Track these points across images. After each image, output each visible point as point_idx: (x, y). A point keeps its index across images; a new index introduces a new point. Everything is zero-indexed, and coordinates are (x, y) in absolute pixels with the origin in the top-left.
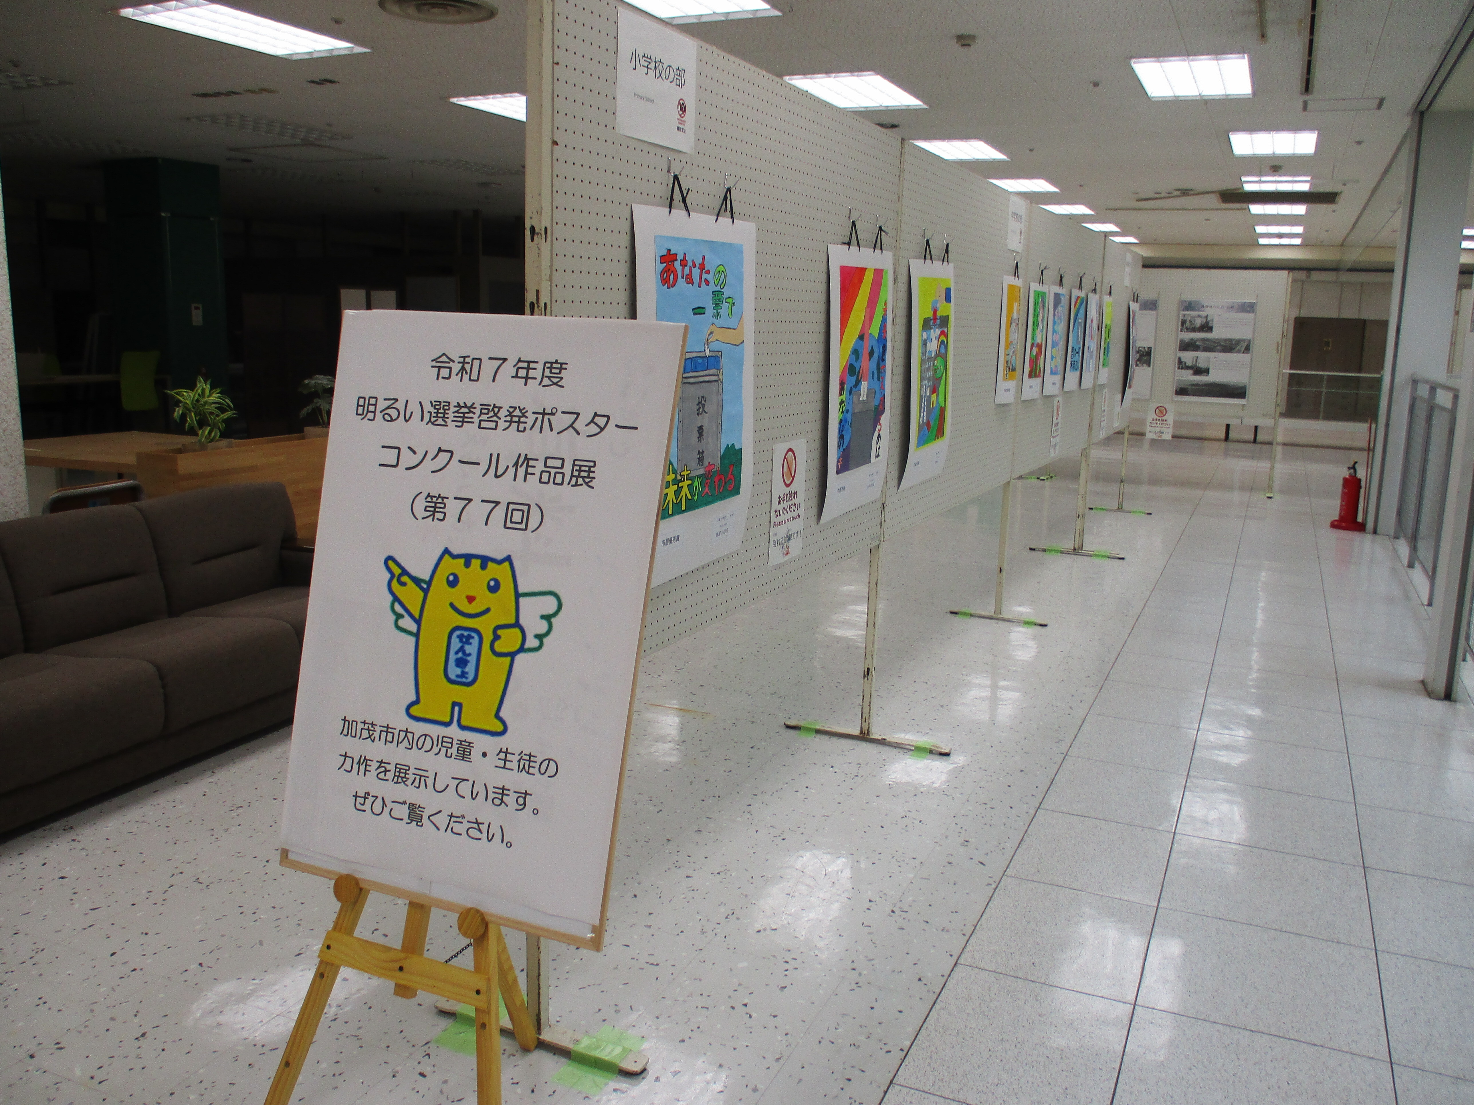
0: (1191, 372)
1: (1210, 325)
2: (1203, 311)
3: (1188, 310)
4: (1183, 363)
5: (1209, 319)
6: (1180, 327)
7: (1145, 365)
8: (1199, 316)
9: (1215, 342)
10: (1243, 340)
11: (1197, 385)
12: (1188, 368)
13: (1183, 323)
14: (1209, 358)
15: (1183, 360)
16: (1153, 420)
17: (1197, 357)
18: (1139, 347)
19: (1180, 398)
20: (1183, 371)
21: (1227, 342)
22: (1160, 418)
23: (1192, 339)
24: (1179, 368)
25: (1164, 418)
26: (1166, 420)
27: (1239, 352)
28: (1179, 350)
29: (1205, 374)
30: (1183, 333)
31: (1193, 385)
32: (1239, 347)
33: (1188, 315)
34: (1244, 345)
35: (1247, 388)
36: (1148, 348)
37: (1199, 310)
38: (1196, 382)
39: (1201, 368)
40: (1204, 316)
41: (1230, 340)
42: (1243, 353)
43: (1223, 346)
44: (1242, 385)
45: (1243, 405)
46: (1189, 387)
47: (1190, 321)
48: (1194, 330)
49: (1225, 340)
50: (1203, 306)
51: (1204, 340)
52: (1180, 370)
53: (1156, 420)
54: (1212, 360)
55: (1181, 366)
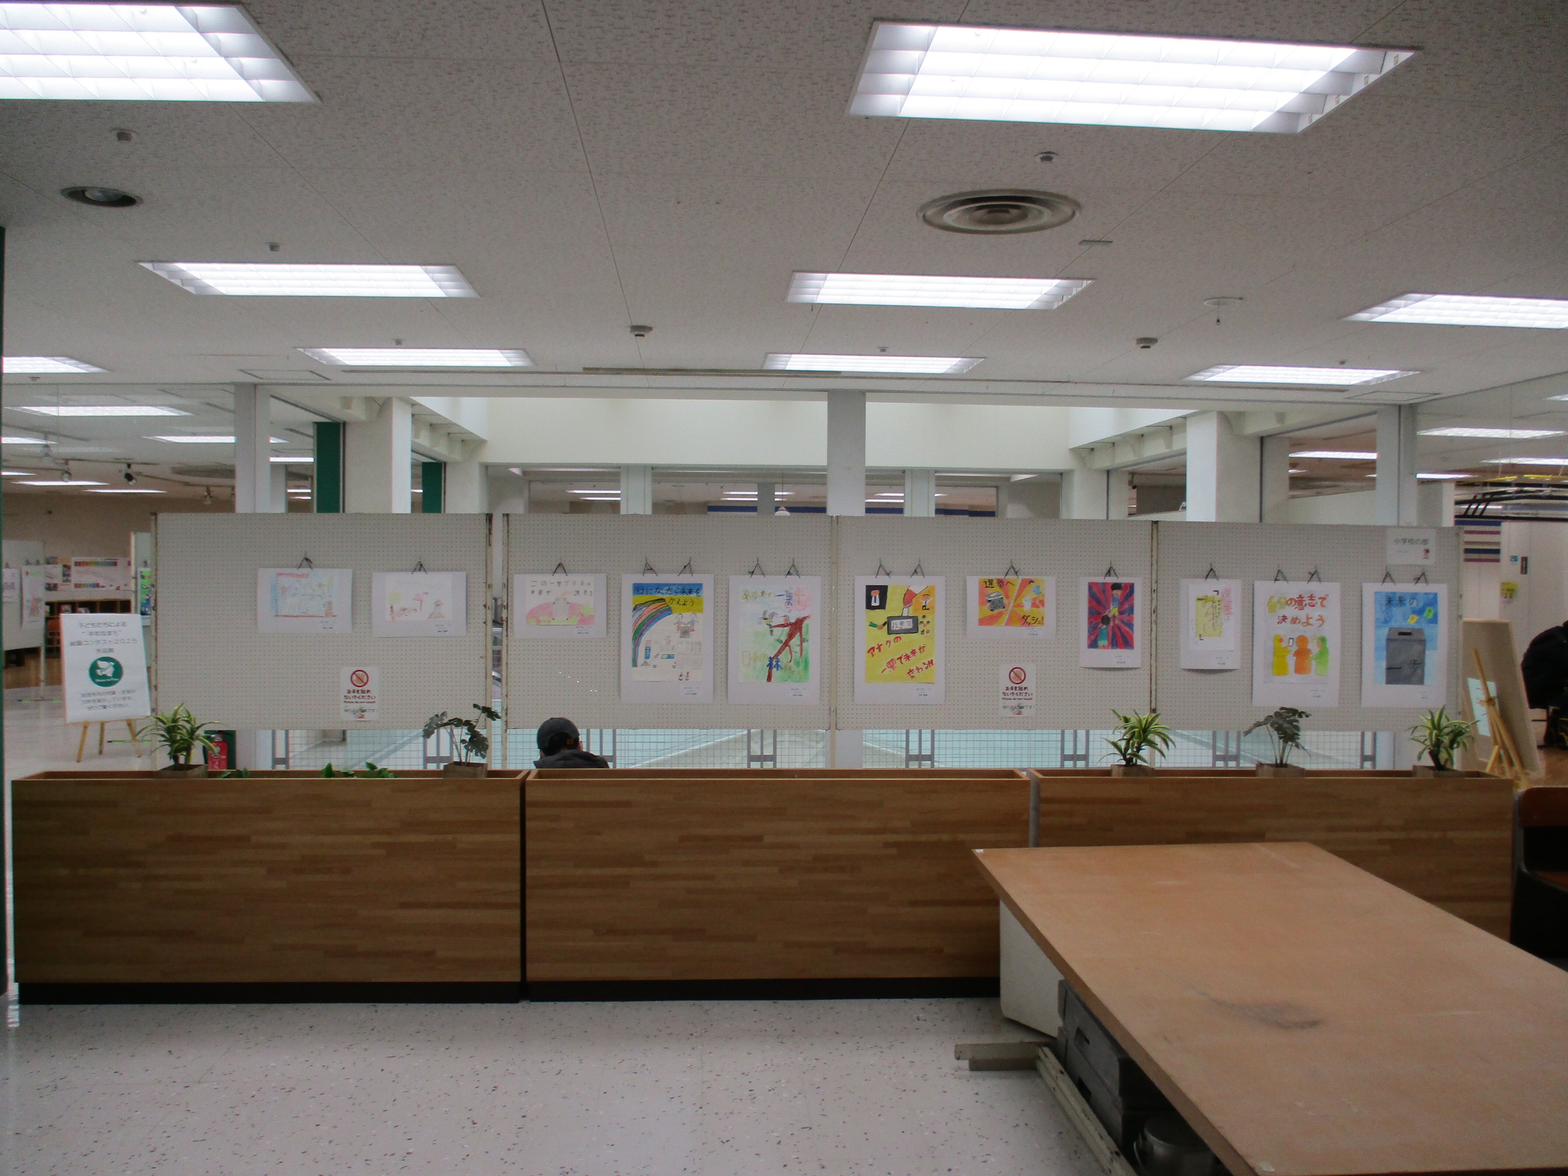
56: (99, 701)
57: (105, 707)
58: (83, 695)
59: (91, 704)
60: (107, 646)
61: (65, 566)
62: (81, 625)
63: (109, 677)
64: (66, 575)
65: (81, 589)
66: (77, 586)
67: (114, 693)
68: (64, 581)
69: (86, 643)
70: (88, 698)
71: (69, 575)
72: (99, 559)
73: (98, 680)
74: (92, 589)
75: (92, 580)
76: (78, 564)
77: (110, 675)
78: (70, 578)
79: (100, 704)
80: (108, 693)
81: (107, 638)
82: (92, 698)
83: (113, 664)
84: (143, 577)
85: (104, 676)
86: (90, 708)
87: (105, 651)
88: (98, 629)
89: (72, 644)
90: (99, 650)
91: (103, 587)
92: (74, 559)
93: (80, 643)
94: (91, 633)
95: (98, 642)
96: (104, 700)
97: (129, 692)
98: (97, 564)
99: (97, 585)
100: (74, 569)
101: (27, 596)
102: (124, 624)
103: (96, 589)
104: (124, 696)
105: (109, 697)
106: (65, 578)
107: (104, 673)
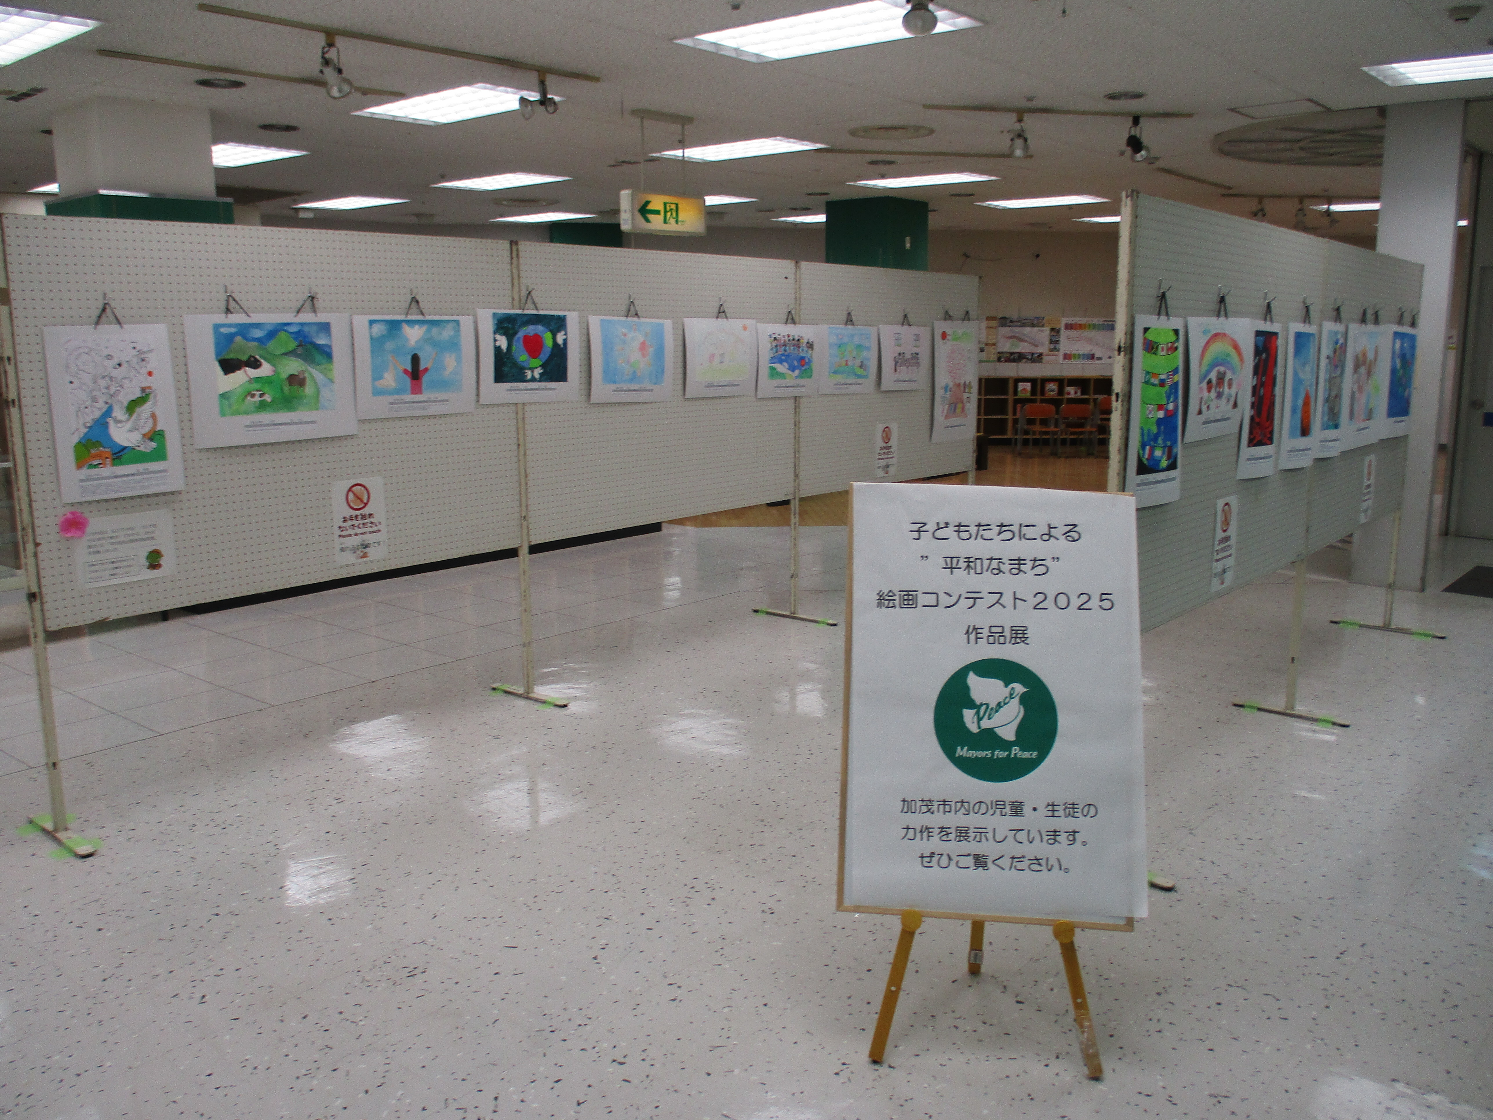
56: (963, 834)
57: (980, 862)
58: (907, 805)
59: (935, 844)
60: (1007, 618)
61: (1052, 329)
62: (920, 528)
63: (1006, 745)
64: (1054, 342)
65: (1072, 361)
66: (1067, 357)
67: (1017, 809)
68: (1051, 350)
69: (931, 600)
70: (928, 820)
71: (1057, 342)
72: (1096, 321)
73: (962, 752)
74: (1086, 362)
75: (1086, 349)
76: (1069, 327)
77: (1008, 734)
78: (1057, 346)
79: (965, 847)
80: (998, 805)
81: (1007, 583)
82: (937, 819)
83: (1019, 688)
84: (1151, 347)
85: (989, 738)
86: (927, 859)
87: (996, 635)
88: (976, 548)
89: (883, 600)
90: (973, 632)
91: (1100, 359)
92: (1064, 321)
93: (909, 599)
94: (951, 564)
95: (974, 597)
96: (981, 832)
97: (1072, 809)
98: (1094, 327)
99: (1092, 357)
100: (1064, 334)
101: (943, 379)
102: (1072, 532)
103: (1091, 362)
104: (1053, 824)
105: (1003, 824)
106: (1052, 346)
107: (986, 724)
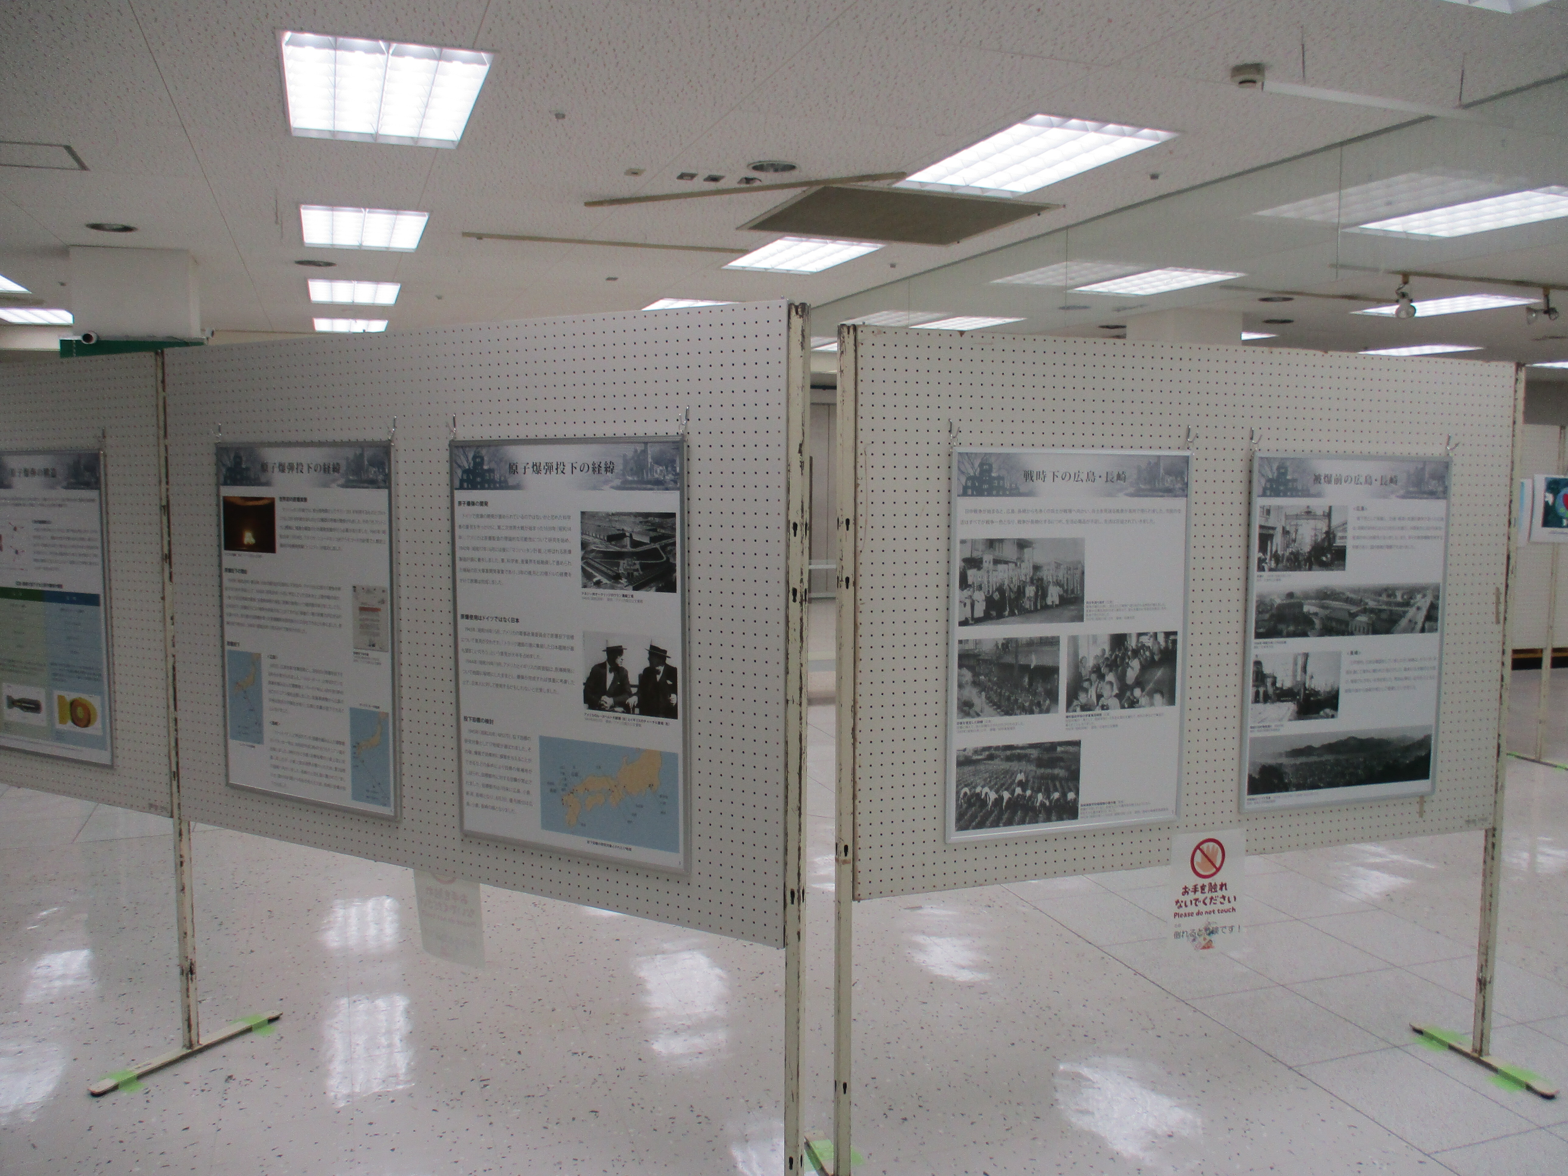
0: (1289, 708)
1: (1338, 543)
2: (1318, 495)
3: (1276, 493)
4: (1269, 681)
5: (1334, 523)
6: (1256, 554)
7: (1158, 697)
8: (1309, 513)
9: (1348, 600)
10: (1420, 590)
11: (1308, 751)
12: (1283, 695)
13: (1265, 538)
14: (1339, 655)
15: (1267, 670)
16: (1186, 891)
17: (1306, 656)
18: (1140, 635)
19: (1263, 801)
20: (1269, 706)
21: (1384, 598)
22: (1206, 882)
23: (1291, 595)
24: (1256, 700)
25: (1217, 879)
26: (1223, 886)
27: (1410, 629)
28: (1258, 635)
29: (1328, 711)
30: (1266, 574)
31: (1296, 753)
32: (1411, 612)
33: (1279, 508)
34: (1423, 603)
35: (1433, 738)
36: (1167, 634)
37: (1306, 494)
38: (1303, 745)
39: (1316, 693)
40: (1319, 512)
41: (1389, 591)
42: (1423, 630)
43: (1372, 611)
44: (1419, 736)
45: (1422, 799)
46: (1284, 761)
47: (1286, 532)
48: (1296, 562)
49: (1378, 592)
50: (1317, 479)
51: (1324, 595)
52: (1260, 706)
53: (1195, 890)
54: (1346, 662)
55: (1261, 690)
